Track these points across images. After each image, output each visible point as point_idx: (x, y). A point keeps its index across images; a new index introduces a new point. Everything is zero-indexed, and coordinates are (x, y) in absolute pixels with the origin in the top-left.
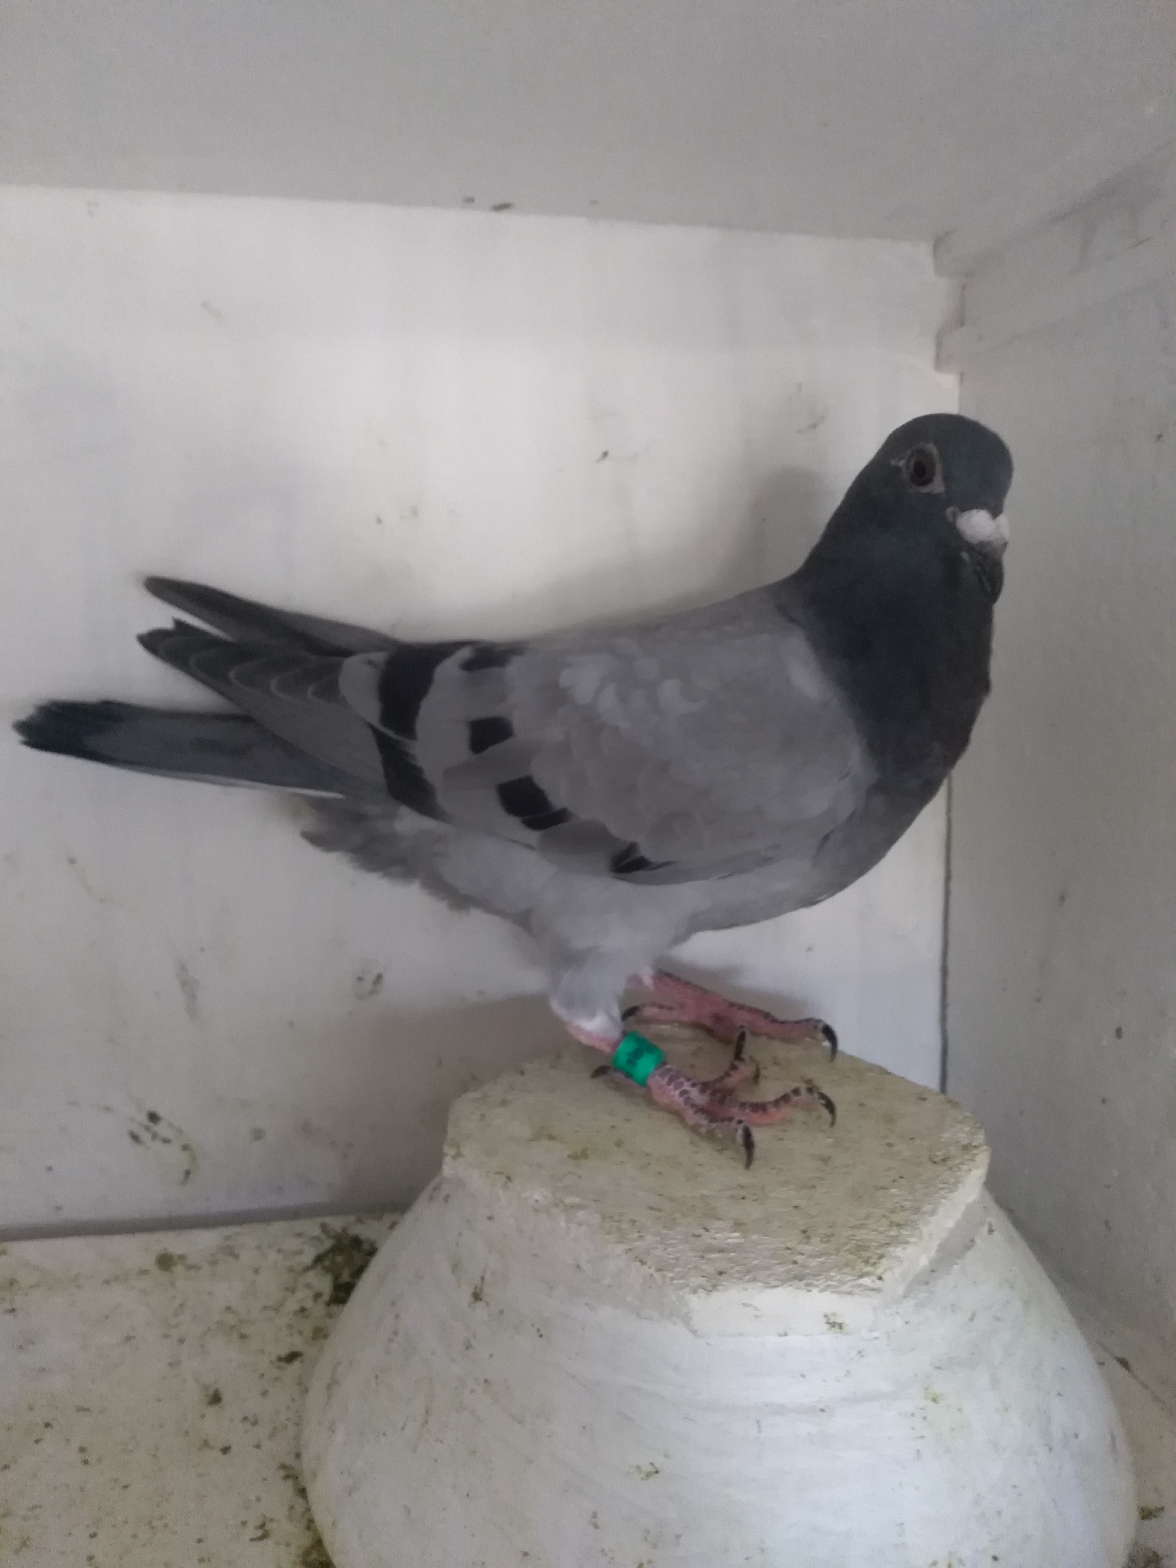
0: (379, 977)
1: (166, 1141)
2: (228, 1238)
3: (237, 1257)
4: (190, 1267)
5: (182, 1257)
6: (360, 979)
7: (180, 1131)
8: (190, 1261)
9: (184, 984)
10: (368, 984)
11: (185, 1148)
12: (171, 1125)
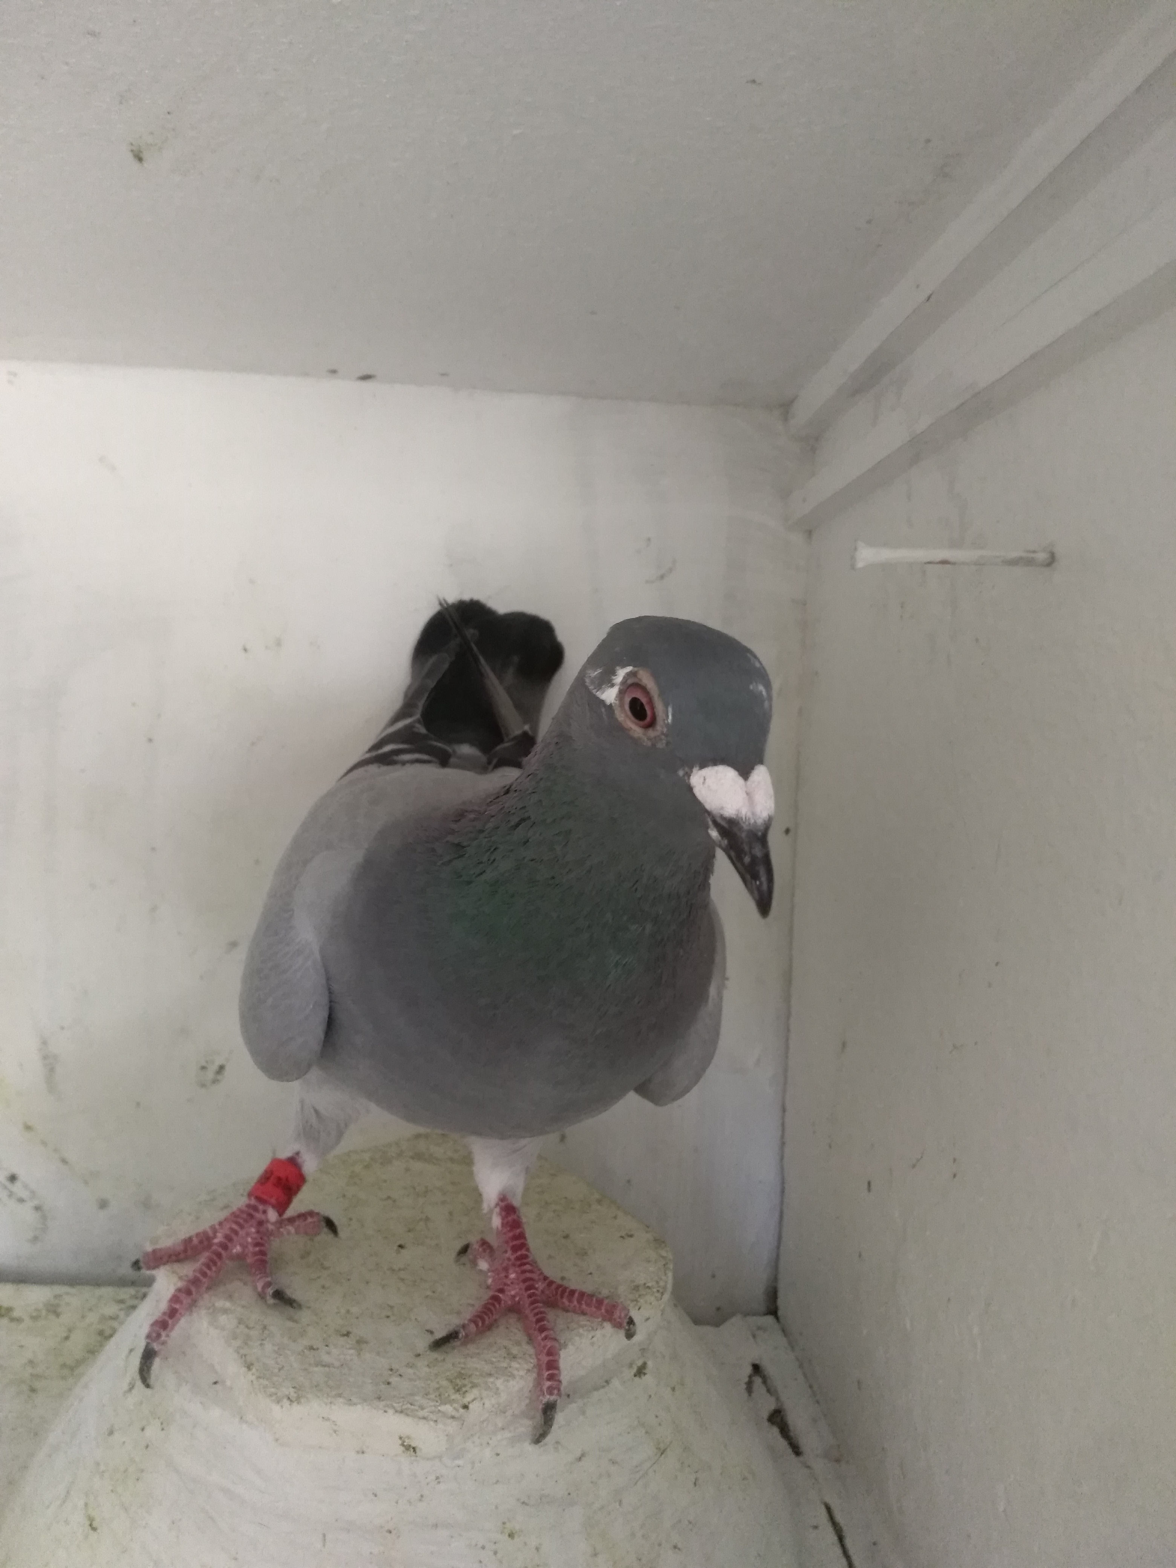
0: (222, 1068)
1: (21, 1200)
2: (56, 1297)
3: (58, 1315)
4: (12, 1320)
5: (9, 1310)
6: (203, 1068)
7: (33, 1193)
8: (15, 1314)
9: (45, 1058)
10: (210, 1074)
11: (37, 1208)
12: (26, 1186)
